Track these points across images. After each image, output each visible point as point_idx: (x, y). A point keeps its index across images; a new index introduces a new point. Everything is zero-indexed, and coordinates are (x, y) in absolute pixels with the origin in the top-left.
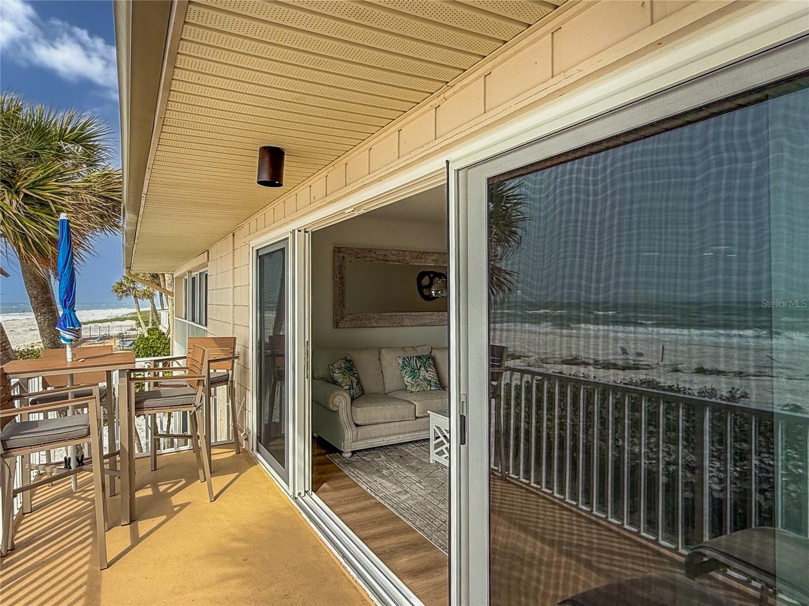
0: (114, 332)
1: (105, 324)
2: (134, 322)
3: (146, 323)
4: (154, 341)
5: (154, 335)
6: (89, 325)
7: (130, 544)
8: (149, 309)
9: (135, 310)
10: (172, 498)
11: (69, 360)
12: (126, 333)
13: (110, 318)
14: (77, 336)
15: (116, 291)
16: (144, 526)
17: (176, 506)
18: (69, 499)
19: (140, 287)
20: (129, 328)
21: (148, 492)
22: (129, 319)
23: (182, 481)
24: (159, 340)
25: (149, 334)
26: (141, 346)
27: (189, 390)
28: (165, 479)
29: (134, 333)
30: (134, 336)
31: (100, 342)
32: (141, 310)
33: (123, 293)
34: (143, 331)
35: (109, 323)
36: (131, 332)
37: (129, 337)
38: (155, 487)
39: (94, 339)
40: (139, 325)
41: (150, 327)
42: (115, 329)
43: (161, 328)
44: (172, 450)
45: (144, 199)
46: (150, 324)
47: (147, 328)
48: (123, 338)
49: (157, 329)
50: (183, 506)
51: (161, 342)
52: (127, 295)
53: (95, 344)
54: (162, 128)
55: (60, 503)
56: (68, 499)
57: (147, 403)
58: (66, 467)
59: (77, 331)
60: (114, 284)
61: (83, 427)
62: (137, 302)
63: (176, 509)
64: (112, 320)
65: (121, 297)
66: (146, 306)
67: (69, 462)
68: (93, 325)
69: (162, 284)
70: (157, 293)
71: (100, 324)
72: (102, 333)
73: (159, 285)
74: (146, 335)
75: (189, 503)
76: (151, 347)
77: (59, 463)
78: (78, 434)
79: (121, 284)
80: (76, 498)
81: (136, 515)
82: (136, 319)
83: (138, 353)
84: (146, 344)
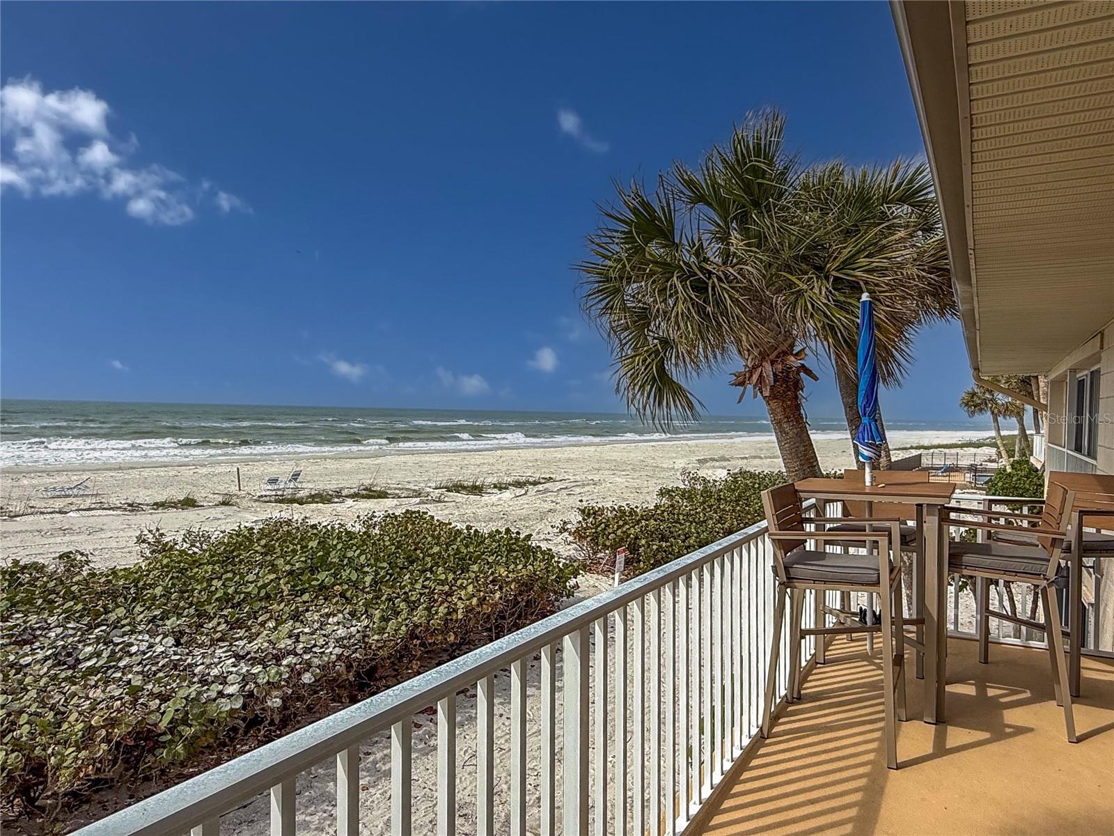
0: (965, 462)
1: (954, 451)
2: (994, 450)
3: (1011, 454)
4: (1019, 479)
5: (1021, 470)
6: (932, 451)
7: (930, 751)
8: (1016, 432)
9: (993, 433)
10: (1004, 711)
11: (868, 484)
12: (981, 465)
13: (960, 443)
14: (878, 453)
15: (967, 405)
16: (957, 736)
17: (1009, 726)
18: (867, 663)
19: (1002, 399)
20: (986, 459)
21: (969, 690)
22: (987, 445)
23: (1025, 692)
24: (1028, 478)
25: (1013, 468)
26: (1000, 484)
27: (1039, 552)
28: (999, 681)
29: (994, 465)
30: (992, 470)
31: (944, 474)
32: (1003, 433)
33: (975, 407)
34: (1005, 463)
35: (958, 450)
36: (989, 464)
37: (986, 470)
38: (982, 688)
39: (937, 469)
40: (999, 455)
41: (1016, 458)
42: (966, 458)
43: (1032, 460)
44: (1017, 641)
45: (973, 256)
46: (1017, 454)
47: (1012, 459)
48: (976, 471)
49: (1027, 462)
50: (1020, 731)
51: (1031, 481)
52: (981, 410)
53: (938, 476)
54: (972, 135)
55: (856, 664)
56: (865, 663)
57: (967, 559)
58: (860, 620)
59: (877, 446)
60: (964, 395)
61: (872, 572)
62: (996, 420)
63: (1008, 730)
64: (962, 446)
65: (973, 412)
66: (1010, 429)
67: (865, 615)
68: (936, 451)
69: (1035, 393)
70: (1029, 409)
71: (947, 451)
72: (949, 463)
73: (1031, 394)
74: (1009, 470)
75: (1031, 730)
76: (1014, 487)
77: (854, 614)
78: (865, 579)
79: (974, 394)
80: (874, 664)
81: (946, 714)
82: (994, 445)
84: (1007, 483)
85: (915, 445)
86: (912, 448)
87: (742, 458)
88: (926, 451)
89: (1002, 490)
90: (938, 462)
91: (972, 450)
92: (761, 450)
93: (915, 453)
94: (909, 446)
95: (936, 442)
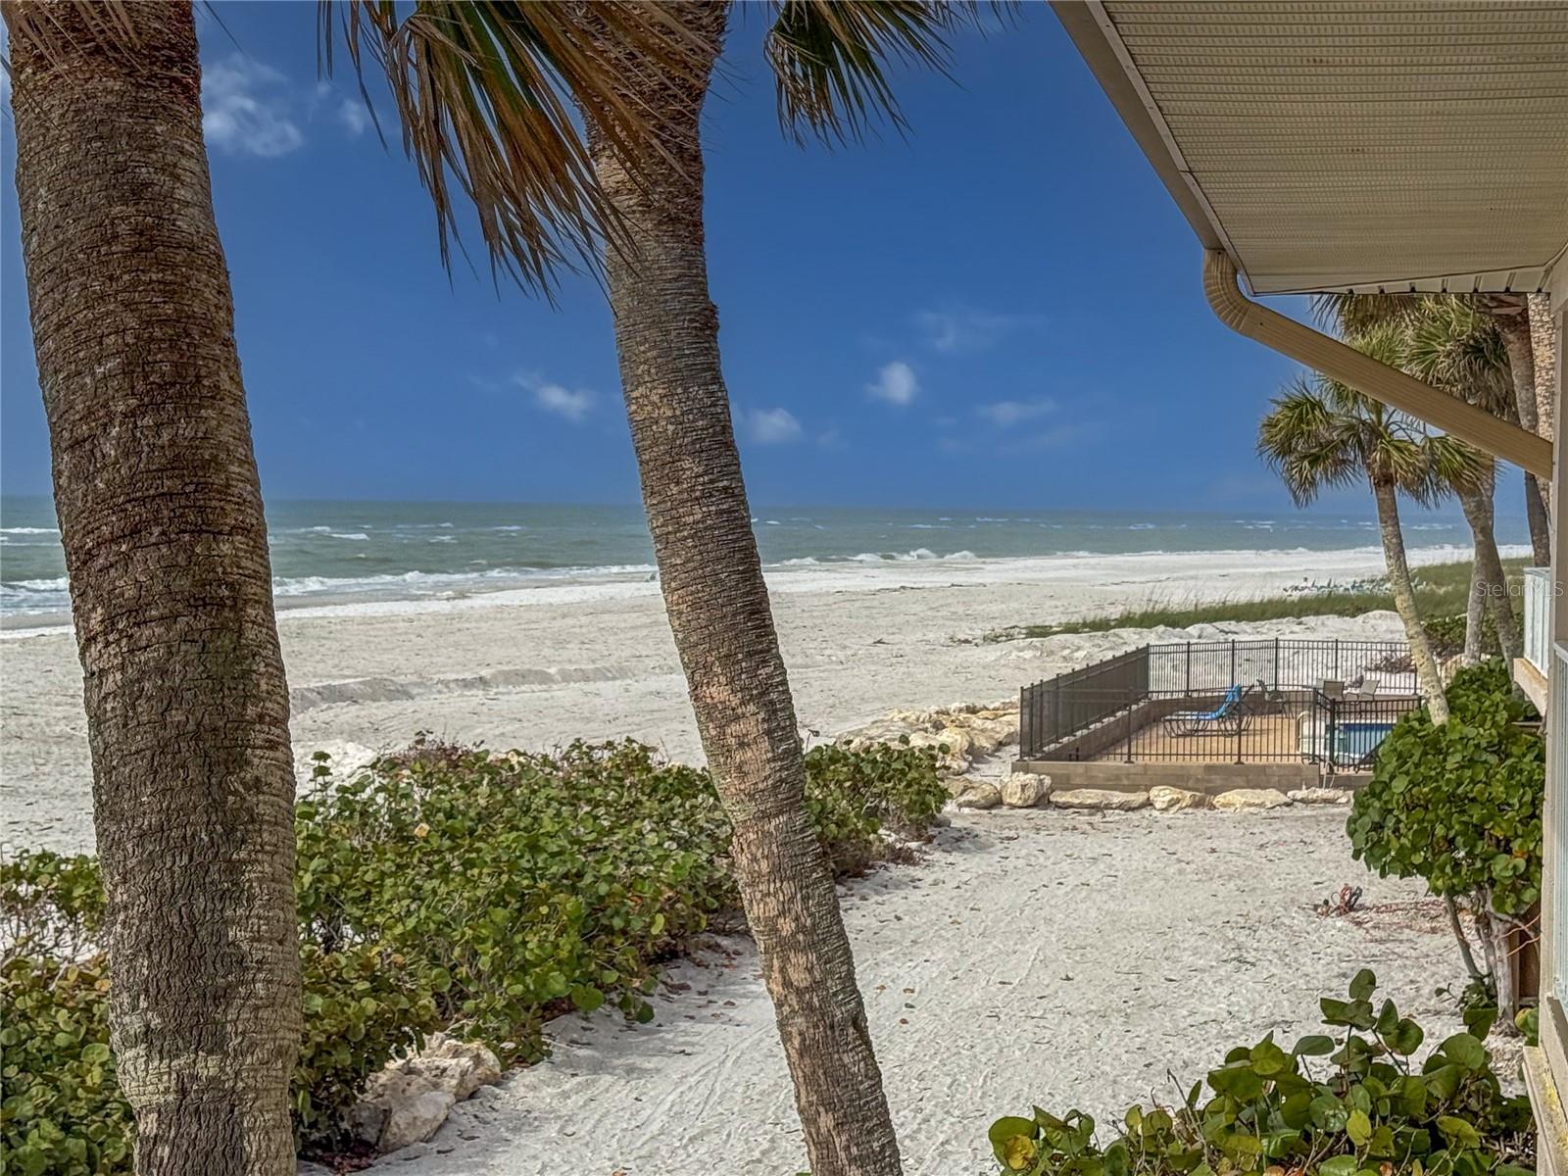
0: (1301, 674)
1: (1268, 630)
4: (1472, 760)
15: (1285, 450)
19: (1411, 428)
20: (1376, 658)
24: (1501, 755)
25: (1451, 710)
26: (1400, 785)
29: (1395, 684)
30: (1386, 710)
32: (1416, 558)
33: (1315, 456)
35: (1283, 626)
39: (1204, 706)
42: (1308, 659)
43: (1520, 673)
47: (1450, 665)
48: (1338, 708)
52: (1339, 471)
65: (1308, 481)
72: (1247, 679)
74: (1438, 716)
76: (1451, 798)
79: (1308, 409)
83: (1378, 827)
84: (1426, 779)
85: (1138, 609)
86: (1126, 621)
87: (466, 684)
88: (1171, 637)
89: (1409, 808)
90: (1210, 677)
91: (1331, 626)
92: (560, 643)
93: (1132, 640)
94: (1115, 612)
95: (1212, 595)
